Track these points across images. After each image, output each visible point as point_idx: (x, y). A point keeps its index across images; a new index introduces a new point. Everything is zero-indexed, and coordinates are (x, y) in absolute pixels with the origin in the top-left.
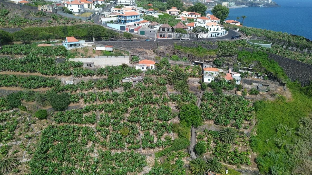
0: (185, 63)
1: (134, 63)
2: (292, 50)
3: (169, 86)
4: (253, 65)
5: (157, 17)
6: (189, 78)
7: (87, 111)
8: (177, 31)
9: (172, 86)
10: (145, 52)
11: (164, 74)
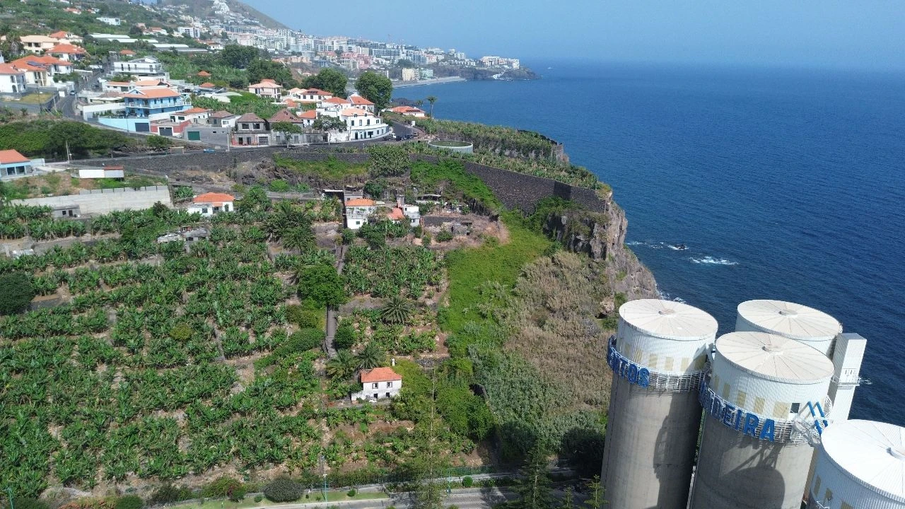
0: (305, 196)
1: (183, 201)
2: (511, 156)
3: (273, 243)
4: (441, 188)
5: (228, 101)
6: (316, 225)
7: (81, 307)
8: (278, 127)
9: (280, 241)
10: (205, 176)
11: (258, 220)
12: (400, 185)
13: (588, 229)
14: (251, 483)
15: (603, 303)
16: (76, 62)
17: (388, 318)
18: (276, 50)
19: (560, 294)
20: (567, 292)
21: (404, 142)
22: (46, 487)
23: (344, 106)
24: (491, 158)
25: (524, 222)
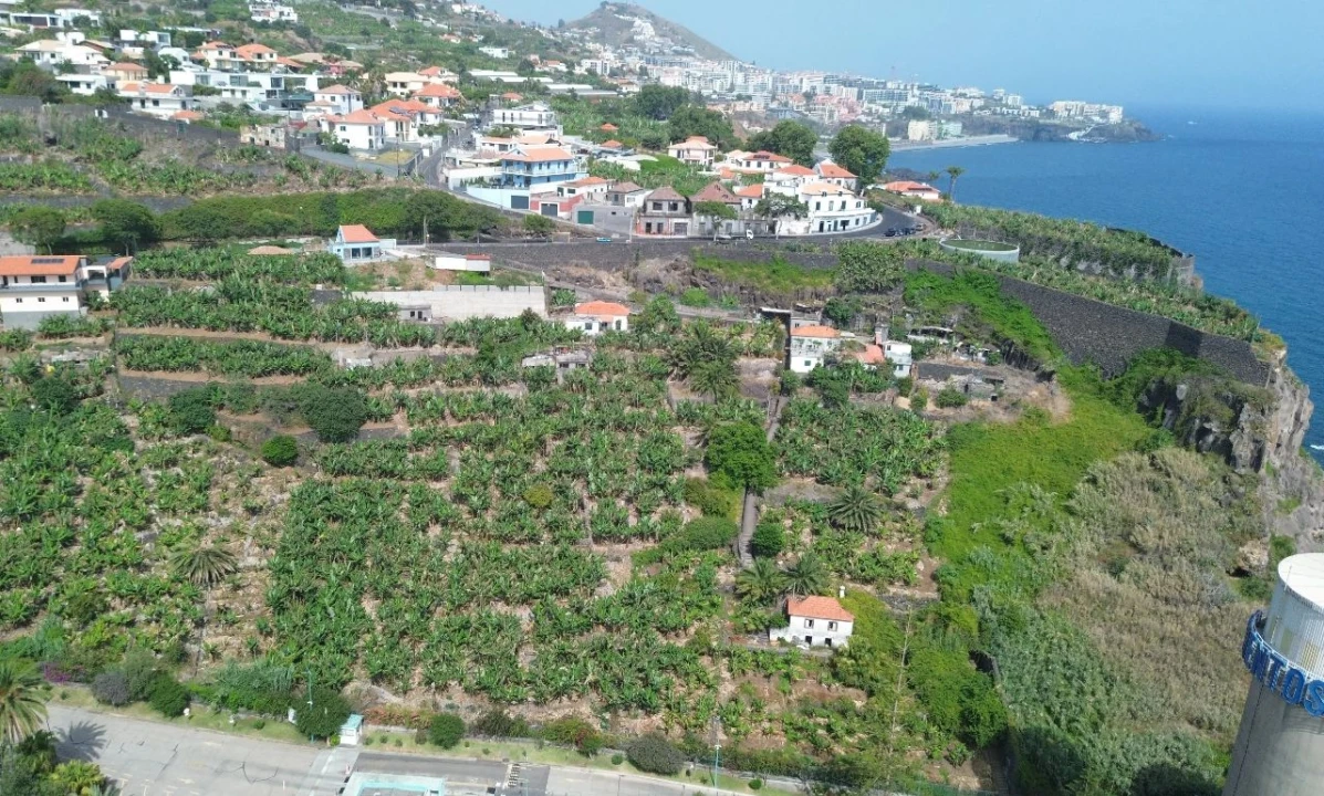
0: (731, 315)
1: (561, 310)
2: (1089, 271)
3: (676, 382)
4: (955, 317)
5: (636, 167)
6: (742, 361)
7: (419, 443)
8: (703, 210)
9: (687, 380)
10: (594, 277)
11: (659, 347)
12: (883, 308)
13: (1228, 413)
14: (609, 734)
15: (1245, 549)
16: (448, 109)
17: (840, 520)
18: (715, 92)
19: (1160, 523)
20: (1174, 521)
21: (899, 238)
22: (350, 680)
23: (807, 177)
24: (1051, 272)
25: (1101, 389)
